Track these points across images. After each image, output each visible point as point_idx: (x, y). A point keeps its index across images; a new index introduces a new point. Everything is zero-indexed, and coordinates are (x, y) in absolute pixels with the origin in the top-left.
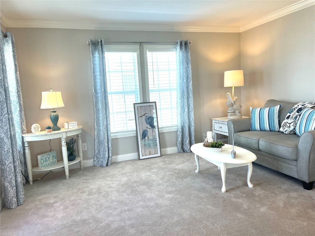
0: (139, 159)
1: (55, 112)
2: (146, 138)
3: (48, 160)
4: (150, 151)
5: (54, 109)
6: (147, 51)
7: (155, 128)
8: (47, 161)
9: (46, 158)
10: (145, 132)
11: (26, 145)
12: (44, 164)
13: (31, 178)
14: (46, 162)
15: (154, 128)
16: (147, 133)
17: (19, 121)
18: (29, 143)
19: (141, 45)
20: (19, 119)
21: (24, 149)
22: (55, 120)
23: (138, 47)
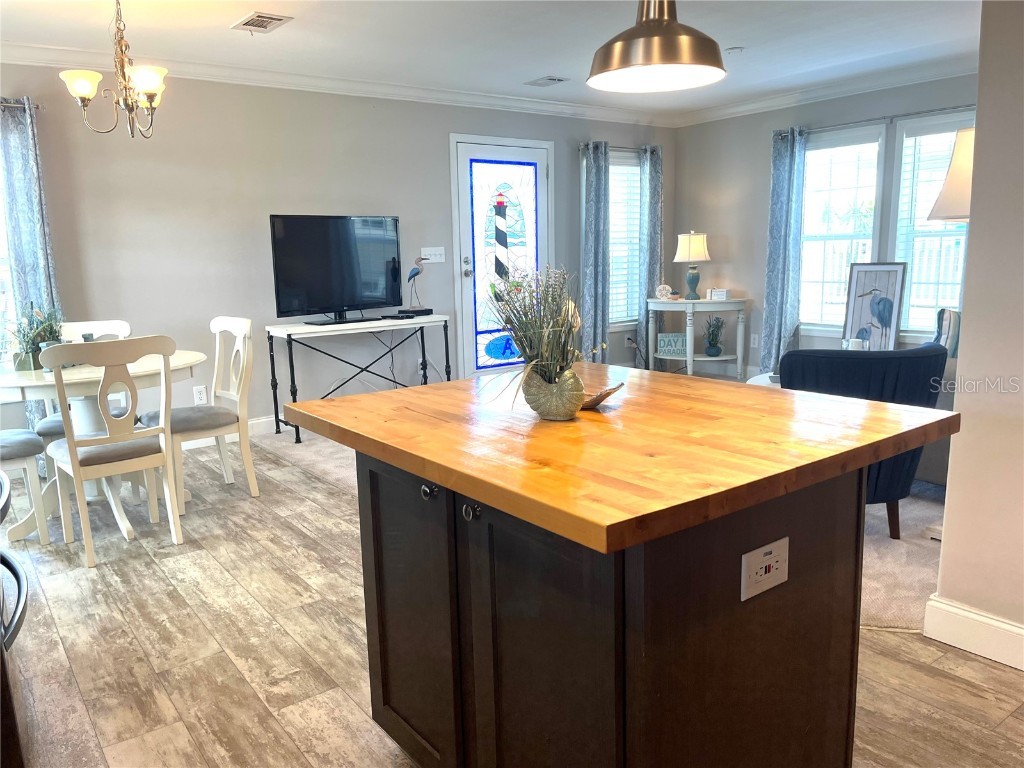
1: (695, 268)
3: (673, 344)
5: (694, 263)
6: (906, 135)
7: (890, 327)
8: (671, 345)
9: (669, 341)
10: (865, 334)
11: (650, 315)
12: (665, 348)
14: (669, 347)
18: (656, 312)
20: (645, 275)
21: (647, 322)
22: (695, 281)
23: (882, 128)
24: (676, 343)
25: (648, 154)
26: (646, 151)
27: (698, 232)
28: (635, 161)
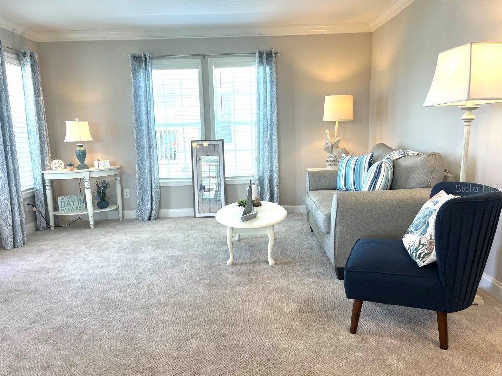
0: (195, 217)
1: (82, 146)
3: (72, 204)
4: (210, 208)
5: (81, 142)
6: (213, 67)
8: (70, 204)
9: (68, 201)
11: (46, 184)
12: (65, 207)
13: (52, 222)
14: (69, 206)
17: (38, 155)
18: (52, 182)
19: (204, 58)
20: (38, 152)
21: (44, 189)
22: (82, 156)
23: (200, 61)
24: (73, 202)
25: (28, 57)
26: (25, 54)
27: (80, 120)
28: (16, 62)
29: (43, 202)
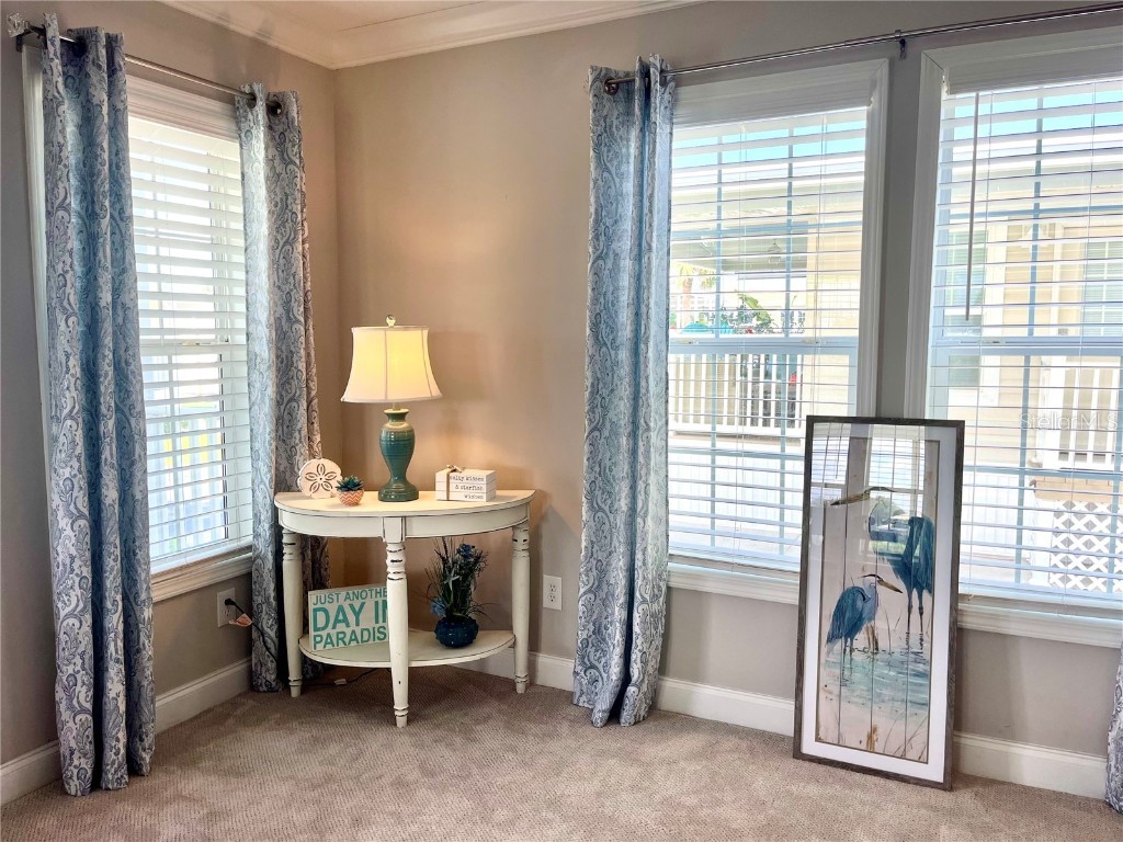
0: (797, 750)
1: (400, 417)
2: (861, 640)
3: (351, 618)
5: (399, 405)
6: (945, 89)
7: (931, 591)
8: (345, 620)
9: (341, 609)
10: (859, 603)
12: (329, 629)
14: (341, 627)
15: (925, 593)
16: (866, 611)
19: (903, 55)
22: (402, 449)
23: (879, 68)
24: (357, 614)
25: (260, 109)
26: (252, 99)
27: (405, 322)
28: (225, 124)
29: (272, 600)
